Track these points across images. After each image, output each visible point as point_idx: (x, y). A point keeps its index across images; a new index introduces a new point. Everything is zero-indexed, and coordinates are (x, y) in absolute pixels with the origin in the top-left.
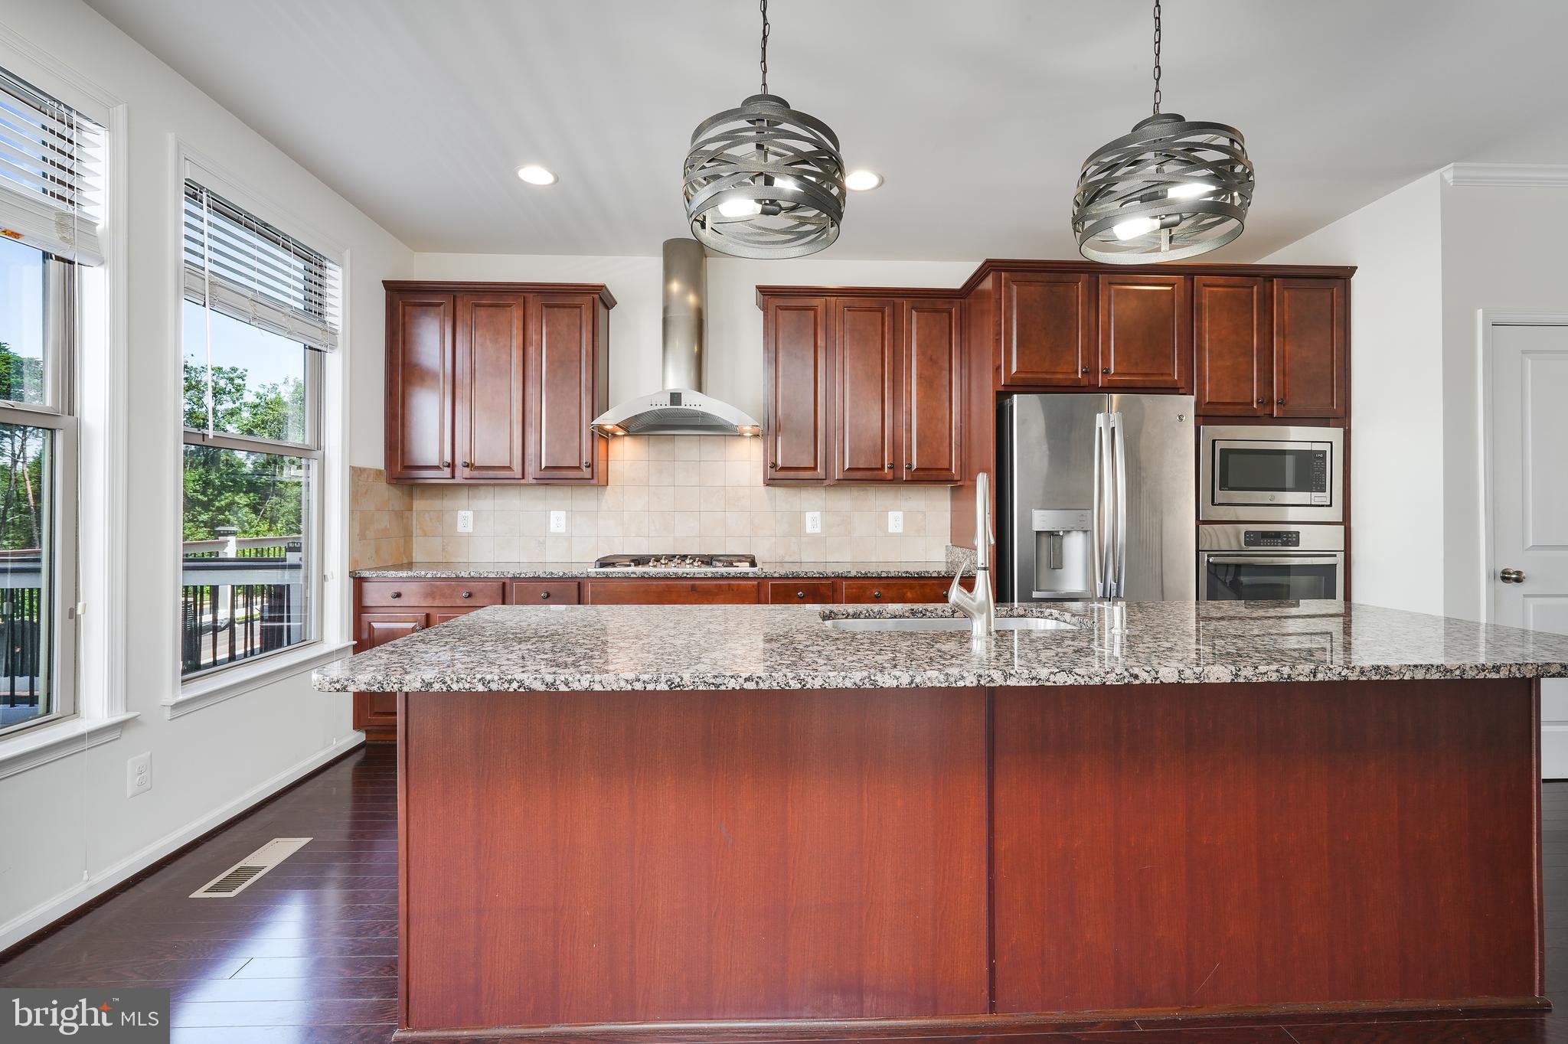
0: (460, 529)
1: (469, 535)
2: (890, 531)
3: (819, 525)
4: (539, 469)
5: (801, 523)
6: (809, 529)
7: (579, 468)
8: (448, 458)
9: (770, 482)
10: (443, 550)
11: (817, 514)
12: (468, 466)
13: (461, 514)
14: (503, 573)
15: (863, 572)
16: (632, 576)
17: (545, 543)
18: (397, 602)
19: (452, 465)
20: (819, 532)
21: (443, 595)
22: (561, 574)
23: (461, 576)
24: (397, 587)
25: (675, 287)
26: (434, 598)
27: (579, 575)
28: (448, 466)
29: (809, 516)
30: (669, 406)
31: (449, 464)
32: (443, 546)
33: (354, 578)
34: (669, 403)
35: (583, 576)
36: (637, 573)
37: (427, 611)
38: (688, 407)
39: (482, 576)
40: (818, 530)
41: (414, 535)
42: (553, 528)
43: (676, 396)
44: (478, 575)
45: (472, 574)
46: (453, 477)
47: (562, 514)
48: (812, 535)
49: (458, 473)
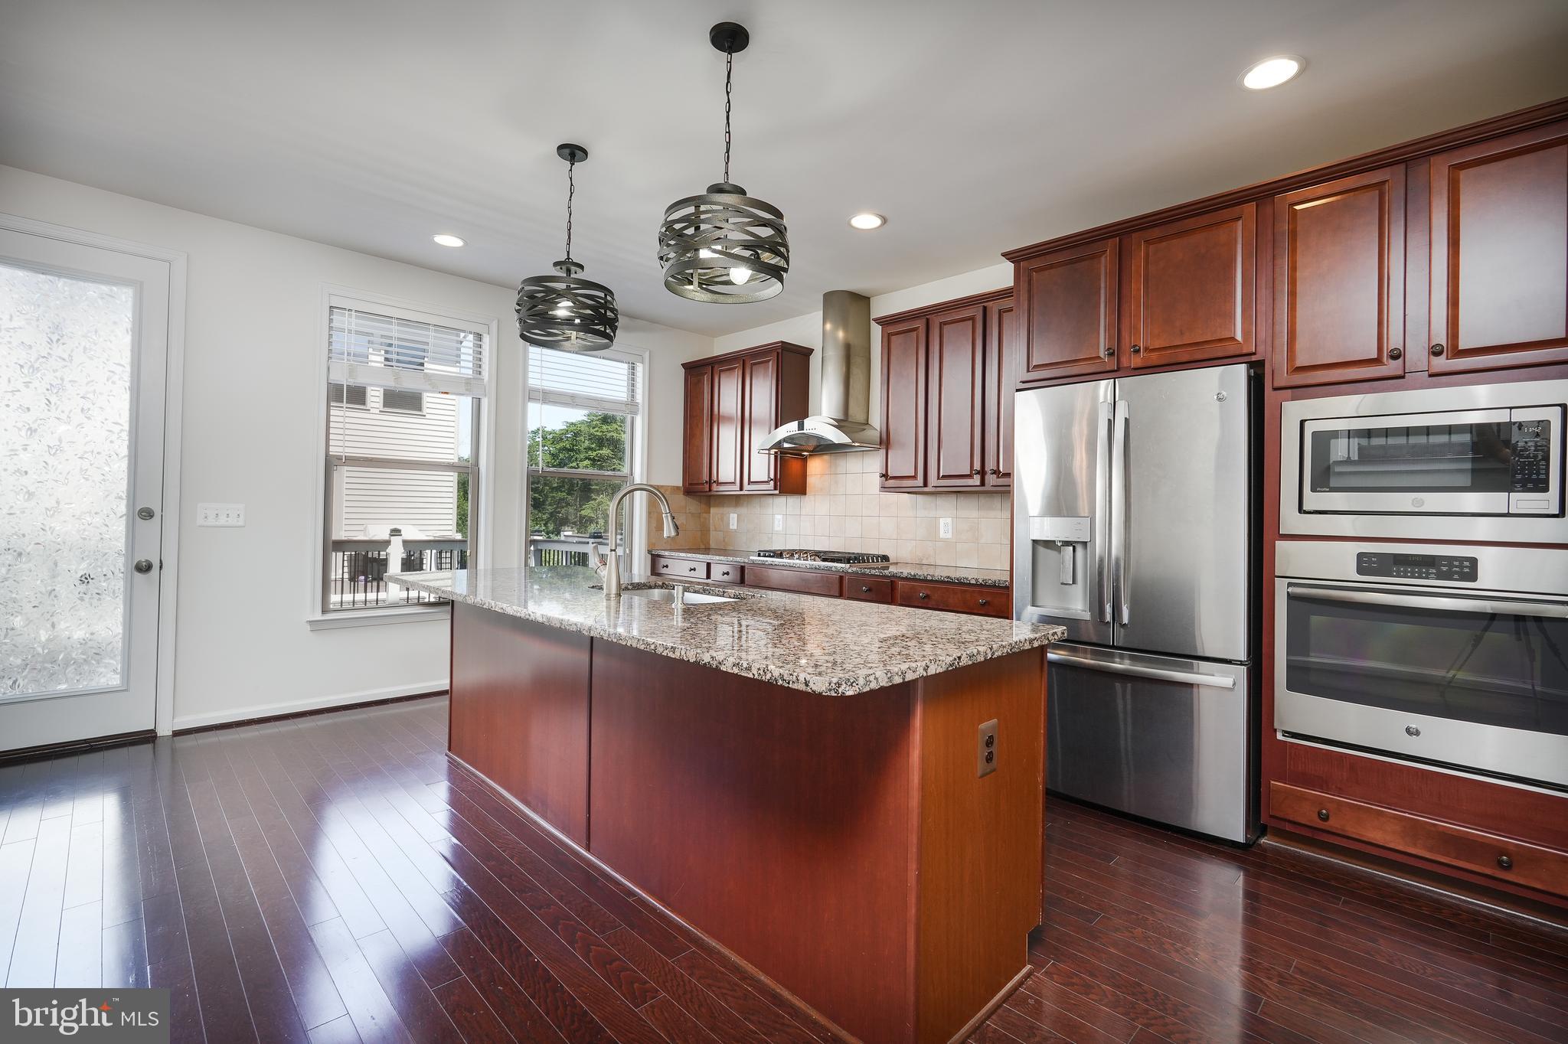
0: (731, 526)
1: (735, 531)
3: (950, 531)
5: (936, 528)
6: (942, 535)
7: (768, 482)
9: (884, 488)
10: (723, 540)
11: (949, 520)
13: (732, 515)
15: (913, 574)
17: (772, 539)
20: (950, 537)
25: (828, 326)
29: (942, 521)
30: (797, 432)
32: (723, 538)
33: (652, 554)
34: (797, 429)
40: (949, 536)
41: (711, 530)
42: (776, 527)
47: (781, 517)
48: (945, 541)
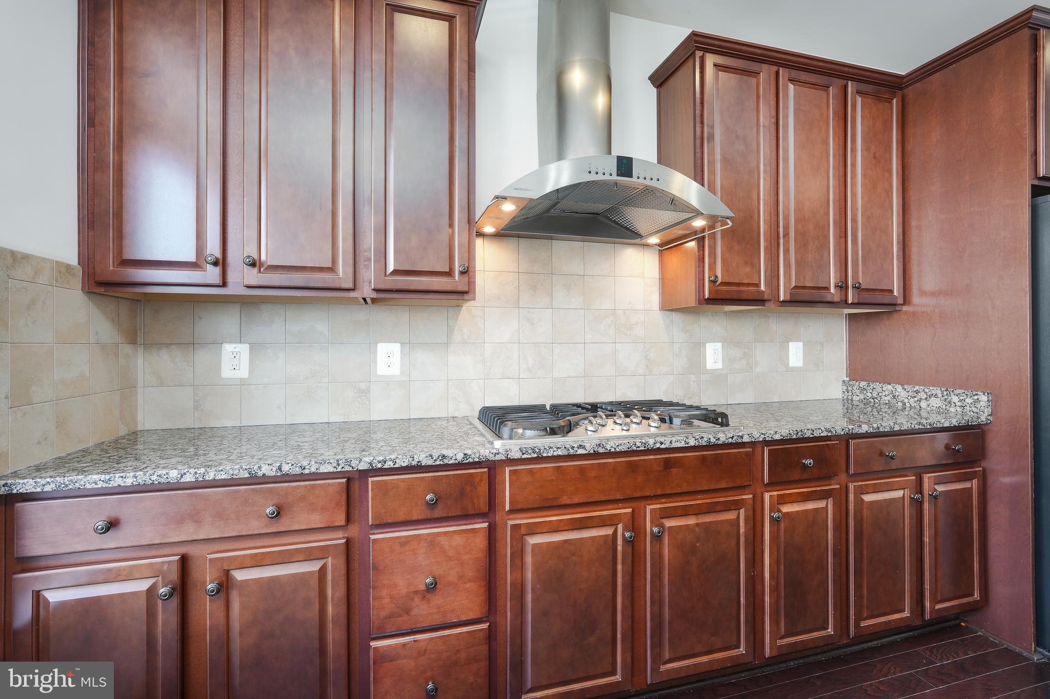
0: (227, 372)
1: (243, 383)
2: (791, 365)
4: (383, 274)
6: (710, 365)
7: (449, 274)
8: (213, 248)
10: (196, 408)
12: (253, 265)
13: (229, 348)
14: (348, 462)
16: (581, 451)
17: (369, 392)
18: (112, 540)
19: (221, 263)
21: (220, 515)
22: (460, 457)
23: (260, 474)
24: (110, 506)
26: (198, 522)
27: (491, 457)
28: (215, 264)
30: (615, 177)
31: (217, 259)
32: (195, 401)
34: (614, 172)
35: (498, 458)
36: (588, 446)
37: (183, 550)
38: (641, 181)
39: (307, 471)
40: (719, 366)
41: (140, 383)
42: (382, 369)
43: (625, 161)
44: (297, 471)
45: (286, 468)
46: (224, 284)
47: (396, 347)
48: (713, 371)
49: (231, 277)
